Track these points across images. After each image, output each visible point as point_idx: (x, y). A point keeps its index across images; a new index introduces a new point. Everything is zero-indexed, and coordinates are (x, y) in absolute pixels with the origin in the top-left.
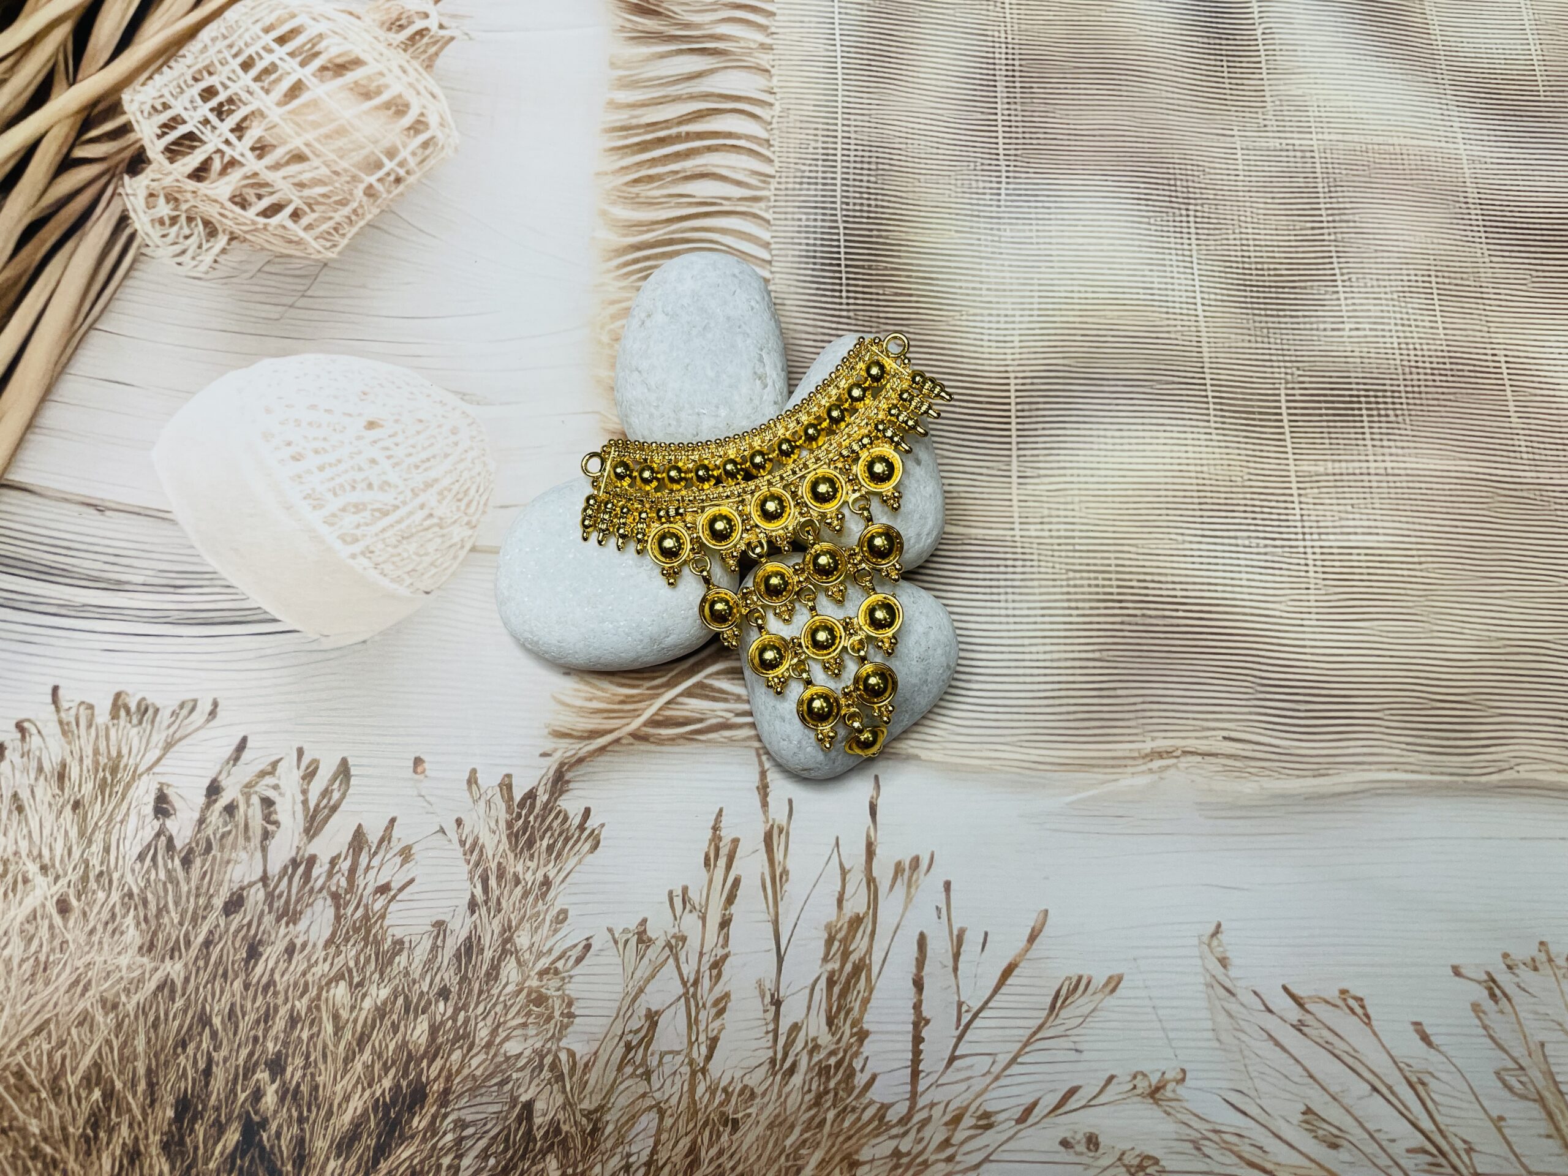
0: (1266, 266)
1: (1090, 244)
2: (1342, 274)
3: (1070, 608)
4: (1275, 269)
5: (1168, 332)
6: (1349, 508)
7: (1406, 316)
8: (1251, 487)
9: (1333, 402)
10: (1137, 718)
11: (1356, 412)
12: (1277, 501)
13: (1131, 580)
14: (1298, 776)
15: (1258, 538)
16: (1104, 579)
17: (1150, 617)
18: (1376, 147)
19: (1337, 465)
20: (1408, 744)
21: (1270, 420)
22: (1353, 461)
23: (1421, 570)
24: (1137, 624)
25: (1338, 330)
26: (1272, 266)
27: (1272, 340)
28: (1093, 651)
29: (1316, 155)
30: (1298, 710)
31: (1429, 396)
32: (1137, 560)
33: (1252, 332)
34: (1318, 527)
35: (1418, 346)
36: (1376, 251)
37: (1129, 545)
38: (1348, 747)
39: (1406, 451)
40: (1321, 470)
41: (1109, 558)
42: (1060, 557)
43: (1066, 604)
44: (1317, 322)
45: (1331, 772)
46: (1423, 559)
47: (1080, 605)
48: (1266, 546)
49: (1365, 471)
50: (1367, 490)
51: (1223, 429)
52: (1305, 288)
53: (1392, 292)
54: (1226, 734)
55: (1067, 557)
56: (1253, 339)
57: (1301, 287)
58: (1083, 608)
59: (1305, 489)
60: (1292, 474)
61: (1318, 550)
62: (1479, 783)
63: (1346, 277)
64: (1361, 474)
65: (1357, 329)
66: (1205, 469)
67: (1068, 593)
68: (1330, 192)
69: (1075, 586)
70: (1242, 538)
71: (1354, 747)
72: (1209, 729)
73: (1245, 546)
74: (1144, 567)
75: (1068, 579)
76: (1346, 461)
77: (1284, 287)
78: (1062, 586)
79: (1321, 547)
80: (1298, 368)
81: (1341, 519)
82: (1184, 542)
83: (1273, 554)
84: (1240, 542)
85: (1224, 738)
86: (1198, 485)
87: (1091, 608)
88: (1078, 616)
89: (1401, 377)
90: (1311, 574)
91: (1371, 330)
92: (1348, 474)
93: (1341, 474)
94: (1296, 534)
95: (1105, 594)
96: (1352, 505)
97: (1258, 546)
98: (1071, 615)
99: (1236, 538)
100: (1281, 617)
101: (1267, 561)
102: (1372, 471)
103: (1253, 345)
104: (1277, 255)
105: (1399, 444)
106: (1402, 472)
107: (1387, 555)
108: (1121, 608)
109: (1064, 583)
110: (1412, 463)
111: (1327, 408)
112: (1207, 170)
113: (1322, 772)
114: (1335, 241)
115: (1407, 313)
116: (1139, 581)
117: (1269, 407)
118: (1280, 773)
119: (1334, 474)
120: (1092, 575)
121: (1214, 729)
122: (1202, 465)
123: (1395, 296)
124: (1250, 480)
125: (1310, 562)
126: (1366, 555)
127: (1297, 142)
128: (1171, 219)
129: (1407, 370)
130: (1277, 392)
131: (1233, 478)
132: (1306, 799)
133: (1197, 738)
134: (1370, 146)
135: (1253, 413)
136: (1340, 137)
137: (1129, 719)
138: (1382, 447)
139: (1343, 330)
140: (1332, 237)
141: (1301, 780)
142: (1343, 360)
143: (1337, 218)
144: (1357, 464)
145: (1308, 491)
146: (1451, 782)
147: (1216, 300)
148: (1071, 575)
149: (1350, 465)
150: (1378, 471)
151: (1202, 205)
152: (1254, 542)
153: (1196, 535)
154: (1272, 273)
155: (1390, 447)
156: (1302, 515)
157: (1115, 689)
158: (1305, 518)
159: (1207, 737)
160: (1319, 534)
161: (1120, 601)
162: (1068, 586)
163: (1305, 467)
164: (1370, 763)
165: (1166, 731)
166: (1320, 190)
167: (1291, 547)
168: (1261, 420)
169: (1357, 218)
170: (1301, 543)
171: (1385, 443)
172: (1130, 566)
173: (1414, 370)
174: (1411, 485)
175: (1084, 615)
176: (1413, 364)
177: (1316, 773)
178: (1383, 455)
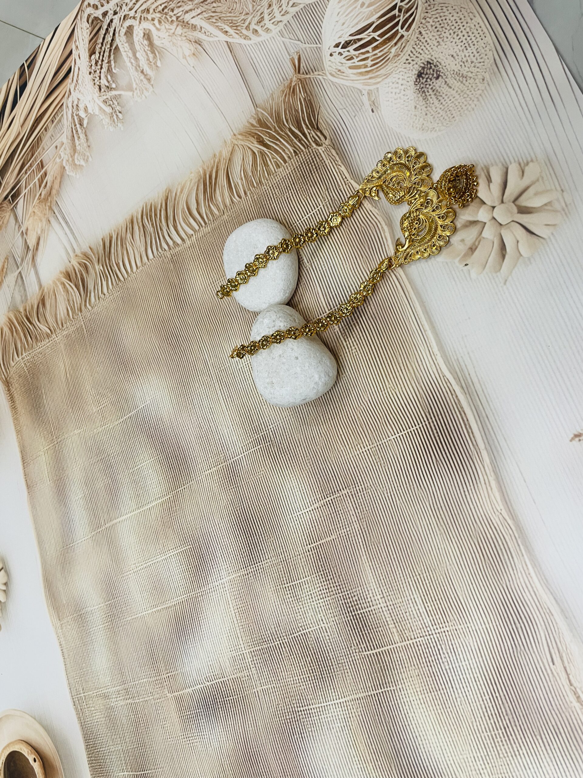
0: (310, 668)
1: (332, 761)
2: (300, 631)
3: (519, 754)
4: (310, 663)
5: (359, 716)
6: (408, 614)
7: (308, 597)
8: (417, 664)
9: (360, 628)
10: (563, 712)
11: (360, 616)
12: (419, 650)
13: (491, 723)
14: (556, 623)
15: (441, 658)
16: (497, 738)
17: (506, 711)
18: (239, 621)
19: (389, 623)
20: (513, 570)
21: (381, 658)
22: (384, 615)
23: (423, 574)
24: (513, 718)
25: (326, 629)
26: (309, 665)
27: (343, 661)
28: (537, 740)
29: (252, 650)
30: (521, 627)
31: (339, 580)
32: (479, 721)
33: (343, 672)
34: (423, 628)
35: (319, 589)
36: (284, 616)
37: (473, 726)
38: (529, 600)
39: (369, 589)
40: (395, 630)
41: (485, 737)
42: (494, 762)
43: (519, 757)
44: (326, 640)
45: (546, 607)
46: (417, 574)
47: (515, 749)
48: (444, 654)
49: (387, 609)
50: (395, 606)
51: (395, 682)
52: (313, 648)
53: (300, 605)
54: (551, 664)
55: (493, 758)
56: (346, 671)
57: (313, 650)
58: (517, 747)
59: (407, 637)
60: (402, 644)
61: (435, 627)
62: (516, 530)
63: (301, 629)
64: (389, 610)
65: (322, 620)
66: (418, 690)
67: (512, 756)
69: (507, 753)
70: (445, 666)
71: (527, 597)
72: (552, 673)
73: (448, 664)
74: (481, 717)
75: (505, 757)
76: (386, 618)
77: (316, 658)
78: (510, 760)
79: (432, 626)
80: (351, 647)
81: (415, 618)
82: (459, 697)
83: (446, 649)
84: (447, 667)
85: (554, 664)
86: (428, 693)
87: (515, 743)
88: (522, 749)
89: (336, 596)
90: (448, 629)
91: (320, 614)
92: (392, 617)
93: (393, 620)
94: (431, 639)
95: (504, 737)
96: (406, 613)
97: (445, 658)
98: (523, 754)
99: (446, 670)
100: (477, 641)
101: (451, 652)
102: (385, 605)
103: (349, 670)
104: (303, 664)
105: (367, 593)
106: (380, 590)
107: (423, 592)
108: (508, 727)
109: (507, 759)
110: (373, 585)
111: (364, 631)
112: (277, 703)
113: (548, 611)
114: (286, 636)
115: (306, 596)
116: (490, 719)
117: (375, 659)
118: (559, 633)
119: (394, 623)
120: (497, 744)
121: (551, 670)
122: (417, 692)
123: (300, 603)
124: (414, 665)
125: (442, 630)
126: (427, 603)
127: (250, 660)
128: (305, 720)
129: (332, 593)
130: (366, 656)
131: (417, 674)
132: (566, 618)
133: (560, 679)
134: (240, 624)
135: (381, 667)
136: (240, 639)
137: (566, 717)
138: (372, 601)
139: (325, 627)
140: (285, 637)
141: (558, 622)
142: (339, 625)
143: (276, 636)
144: (385, 613)
145: (407, 635)
146: (523, 545)
147: (335, 692)
148: (501, 756)
149: (386, 616)
150: (384, 601)
151: (294, 704)
152: (444, 660)
153: (454, 691)
154: (312, 665)
155: (370, 597)
156: (421, 637)
157: (553, 726)
158: (421, 635)
159: (557, 673)
160: (426, 627)
161: (505, 728)
162: (508, 756)
163: (397, 638)
164: (532, 587)
165: (564, 696)
166: (266, 646)
167: (439, 641)
168: (383, 663)
169: (273, 627)
170: (435, 635)
171: (369, 600)
172: (484, 724)
173: (330, 590)
174: (384, 584)
175: (520, 746)
176: (327, 590)
177: (550, 614)
178: (375, 600)
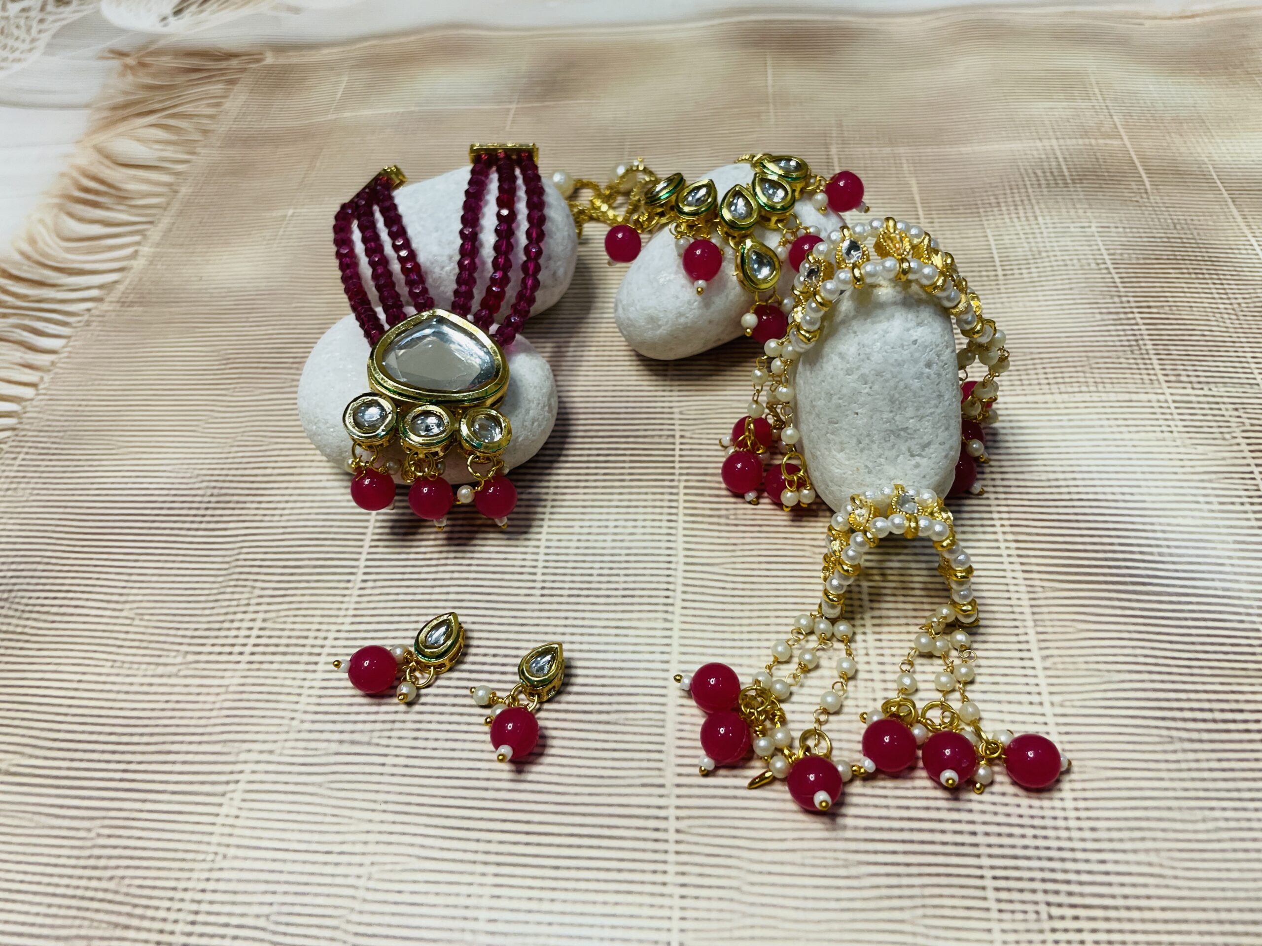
68: (1137, 340)
